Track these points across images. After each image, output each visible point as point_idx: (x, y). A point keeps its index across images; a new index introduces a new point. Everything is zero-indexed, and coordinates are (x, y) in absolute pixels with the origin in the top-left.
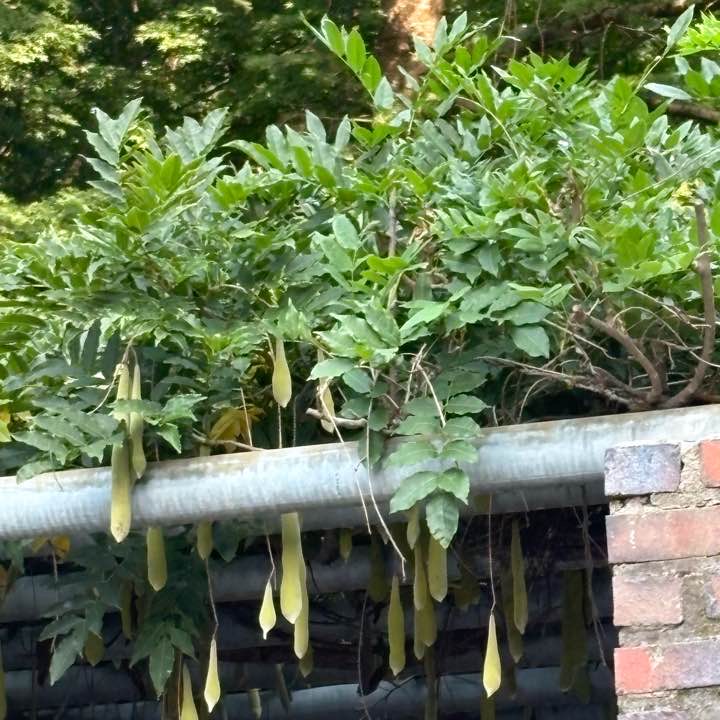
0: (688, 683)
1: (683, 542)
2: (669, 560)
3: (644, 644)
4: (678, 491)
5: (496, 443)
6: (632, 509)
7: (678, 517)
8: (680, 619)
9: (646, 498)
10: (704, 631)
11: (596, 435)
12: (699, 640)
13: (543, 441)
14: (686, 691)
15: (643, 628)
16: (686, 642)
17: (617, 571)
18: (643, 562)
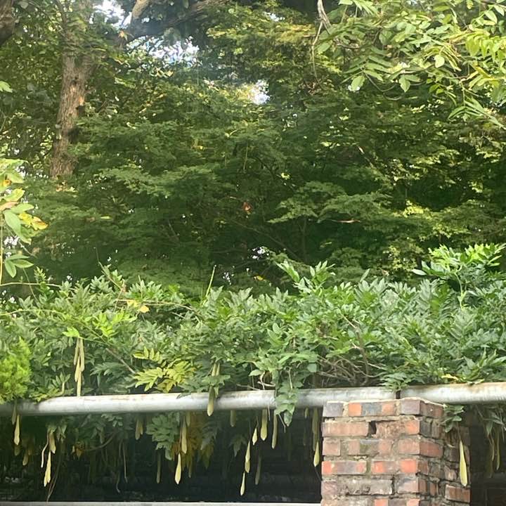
0: (340, 473)
1: (342, 432)
2: (338, 437)
3: (330, 461)
4: (341, 417)
5: (311, 394)
6: (330, 421)
7: (341, 425)
8: (339, 454)
9: (333, 418)
10: (345, 459)
11: (337, 394)
12: (344, 461)
13: (323, 394)
14: (339, 476)
15: (329, 457)
16: (341, 461)
17: (325, 439)
18: (332, 437)
